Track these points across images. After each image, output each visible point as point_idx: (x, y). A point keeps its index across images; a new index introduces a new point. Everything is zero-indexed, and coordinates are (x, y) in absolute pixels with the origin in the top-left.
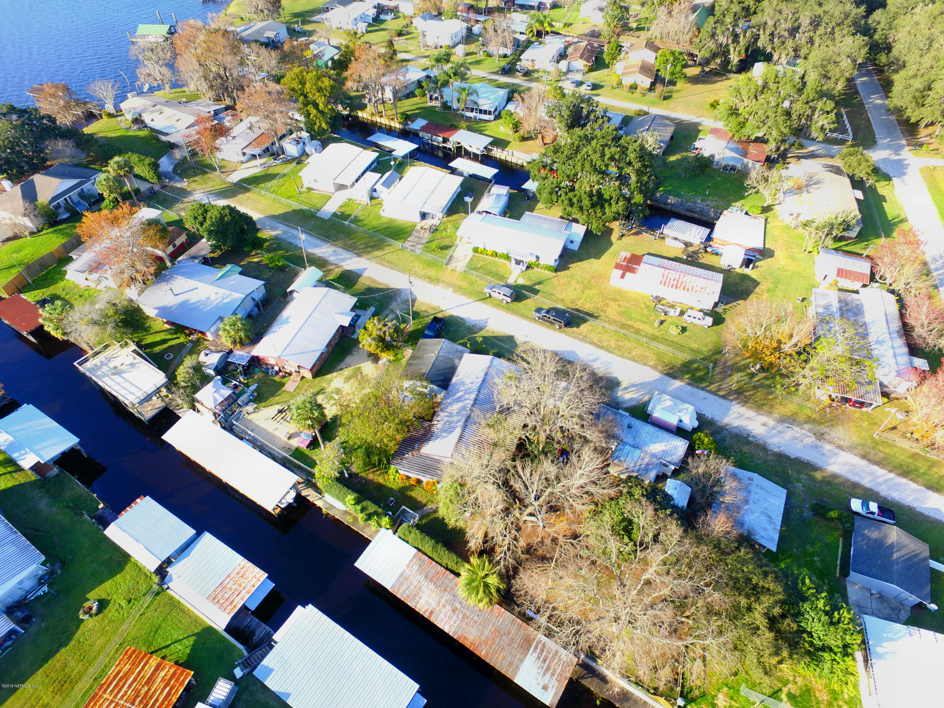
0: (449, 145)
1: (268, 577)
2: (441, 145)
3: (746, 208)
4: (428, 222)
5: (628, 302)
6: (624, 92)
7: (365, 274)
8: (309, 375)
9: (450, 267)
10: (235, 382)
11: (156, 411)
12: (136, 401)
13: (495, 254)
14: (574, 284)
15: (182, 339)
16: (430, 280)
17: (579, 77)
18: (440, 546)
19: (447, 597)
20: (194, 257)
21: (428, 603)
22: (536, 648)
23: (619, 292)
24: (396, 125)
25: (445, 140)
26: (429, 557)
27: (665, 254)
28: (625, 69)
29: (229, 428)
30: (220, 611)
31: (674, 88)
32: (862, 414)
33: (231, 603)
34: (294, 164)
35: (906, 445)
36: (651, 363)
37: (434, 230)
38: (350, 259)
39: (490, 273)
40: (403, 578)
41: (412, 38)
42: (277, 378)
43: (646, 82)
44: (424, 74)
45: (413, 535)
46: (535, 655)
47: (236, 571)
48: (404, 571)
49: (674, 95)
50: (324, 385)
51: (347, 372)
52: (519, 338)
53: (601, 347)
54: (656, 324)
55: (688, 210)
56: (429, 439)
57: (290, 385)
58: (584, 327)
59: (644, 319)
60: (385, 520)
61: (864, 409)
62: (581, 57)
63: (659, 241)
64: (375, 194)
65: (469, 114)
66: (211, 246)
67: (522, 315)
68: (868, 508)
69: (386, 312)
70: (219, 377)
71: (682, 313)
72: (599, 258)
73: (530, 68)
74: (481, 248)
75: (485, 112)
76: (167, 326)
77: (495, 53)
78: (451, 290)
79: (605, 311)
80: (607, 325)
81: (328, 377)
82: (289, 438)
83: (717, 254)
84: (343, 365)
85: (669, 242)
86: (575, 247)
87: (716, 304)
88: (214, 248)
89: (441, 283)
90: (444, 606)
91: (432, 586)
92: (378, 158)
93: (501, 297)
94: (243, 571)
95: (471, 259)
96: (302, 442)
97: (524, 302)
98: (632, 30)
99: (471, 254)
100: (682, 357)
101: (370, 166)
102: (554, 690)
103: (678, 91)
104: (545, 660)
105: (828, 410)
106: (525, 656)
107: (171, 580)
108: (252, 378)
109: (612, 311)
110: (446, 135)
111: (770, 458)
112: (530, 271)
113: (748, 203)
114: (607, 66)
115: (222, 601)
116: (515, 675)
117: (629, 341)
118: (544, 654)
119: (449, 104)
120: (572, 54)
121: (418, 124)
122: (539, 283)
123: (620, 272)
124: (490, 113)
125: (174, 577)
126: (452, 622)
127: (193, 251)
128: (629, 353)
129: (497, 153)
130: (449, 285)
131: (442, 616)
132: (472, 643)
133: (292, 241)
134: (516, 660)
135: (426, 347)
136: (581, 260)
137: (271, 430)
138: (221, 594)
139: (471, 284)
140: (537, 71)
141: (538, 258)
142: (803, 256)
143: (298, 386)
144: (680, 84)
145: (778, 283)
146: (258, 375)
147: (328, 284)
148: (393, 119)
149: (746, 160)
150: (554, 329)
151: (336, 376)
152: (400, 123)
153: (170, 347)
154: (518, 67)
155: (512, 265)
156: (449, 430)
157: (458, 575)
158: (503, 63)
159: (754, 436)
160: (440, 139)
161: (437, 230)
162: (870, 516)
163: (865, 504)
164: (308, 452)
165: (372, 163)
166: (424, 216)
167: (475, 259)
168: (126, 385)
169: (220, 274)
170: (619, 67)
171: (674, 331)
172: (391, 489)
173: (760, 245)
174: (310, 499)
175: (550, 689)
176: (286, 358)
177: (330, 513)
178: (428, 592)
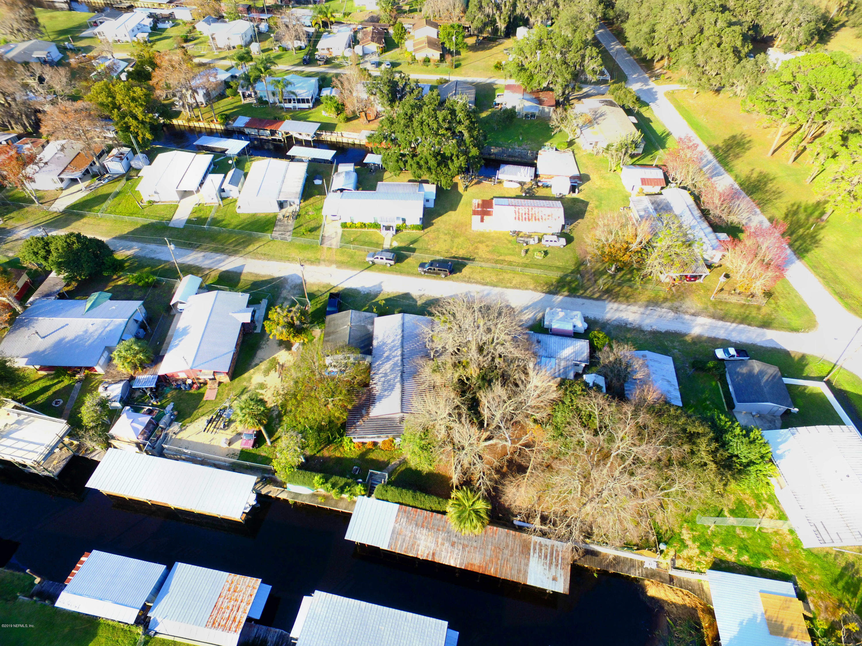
0: (278, 137)
1: (262, 582)
2: (270, 138)
3: (555, 146)
4: (288, 210)
5: (493, 241)
6: (420, 66)
7: (245, 271)
8: (225, 379)
9: (325, 246)
10: (147, 408)
11: (64, 463)
12: (40, 458)
13: (363, 226)
14: (442, 236)
15: (67, 382)
16: (312, 262)
17: (375, 58)
18: (418, 493)
19: (442, 535)
20: (48, 295)
21: (427, 547)
22: (535, 549)
23: (482, 234)
24: (218, 126)
25: (273, 133)
26: (413, 507)
27: (507, 196)
28: (414, 46)
29: (161, 453)
30: (225, 633)
31: (460, 57)
32: (697, 285)
33: (234, 620)
34: (124, 181)
35: (734, 299)
36: (532, 286)
37: (297, 216)
38: (223, 260)
39: (365, 243)
40: (395, 534)
41: (200, 43)
42: (193, 391)
43: (435, 55)
44: (228, 74)
45: (390, 493)
46: (537, 555)
47: (226, 588)
48: (395, 528)
49: (463, 63)
50: (245, 384)
51: (263, 366)
52: (415, 293)
53: (486, 284)
54: (523, 254)
55: (509, 156)
56: (373, 403)
57: (210, 393)
58: (466, 271)
59: (511, 252)
60: (359, 488)
61: (697, 281)
62: (373, 40)
63: (498, 185)
64: (224, 195)
65: (287, 105)
66: (65, 278)
67: (408, 274)
68: (729, 353)
69: (280, 301)
70: (128, 408)
71: (540, 240)
72: (455, 210)
73: (329, 57)
74: (349, 222)
75: (303, 101)
76: (44, 373)
77: (290, 47)
78: (334, 266)
79: (477, 253)
80: (483, 264)
81: (246, 375)
82: (230, 444)
83: (547, 187)
84: (256, 361)
85: (506, 184)
86: (431, 204)
87: (563, 227)
88: (69, 281)
89: (322, 262)
90: (443, 544)
91: (425, 531)
92: (213, 159)
93: (385, 261)
94: (233, 586)
95: (343, 235)
96: (246, 444)
97: (406, 261)
98: (405, 12)
99: (340, 230)
100: (554, 276)
101: (208, 169)
102: (563, 578)
103: (464, 59)
104: (546, 557)
105: (674, 289)
106: (528, 559)
107: (156, 624)
108: (164, 398)
109: (483, 251)
110: (273, 128)
111: (648, 337)
112: (400, 234)
113: (555, 142)
114: (396, 46)
115: (223, 623)
116: (526, 578)
117: (507, 273)
118: (543, 551)
119: (264, 99)
120: (363, 39)
121: (241, 122)
122: (413, 242)
123: (479, 217)
124: (308, 101)
125: (159, 620)
126: (455, 556)
127: (43, 288)
128: (511, 283)
129: (327, 136)
130: (331, 262)
131: (444, 554)
132: (479, 567)
133: (153, 256)
134: (522, 565)
135: (336, 322)
136: (440, 215)
137: (207, 442)
138: (219, 616)
139: (352, 256)
140: (336, 58)
141: (404, 220)
142: (611, 174)
143: (218, 393)
144: (464, 53)
145: (601, 200)
146: (170, 394)
147: (209, 288)
148: (212, 121)
149: (541, 107)
150: (441, 278)
151: (254, 373)
152: (220, 124)
153: (55, 393)
154: (317, 56)
155: (384, 232)
156: (389, 388)
157: (444, 513)
158: (302, 55)
159: (631, 324)
160: (269, 132)
161: (299, 215)
162: (732, 358)
163: (726, 352)
164: (254, 451)
165: (210, 166)
166: (281, 205)
167: (345, 233)
168: (20, 445)
169: (89, 305)
170: (408, 45)
171: (539, 256)
172: (352, 459)
173: (577, 173)
174: (273, 495)
175: (559, 578)
176: (199, 368)
177: (297, 501)
178: (423, 538)
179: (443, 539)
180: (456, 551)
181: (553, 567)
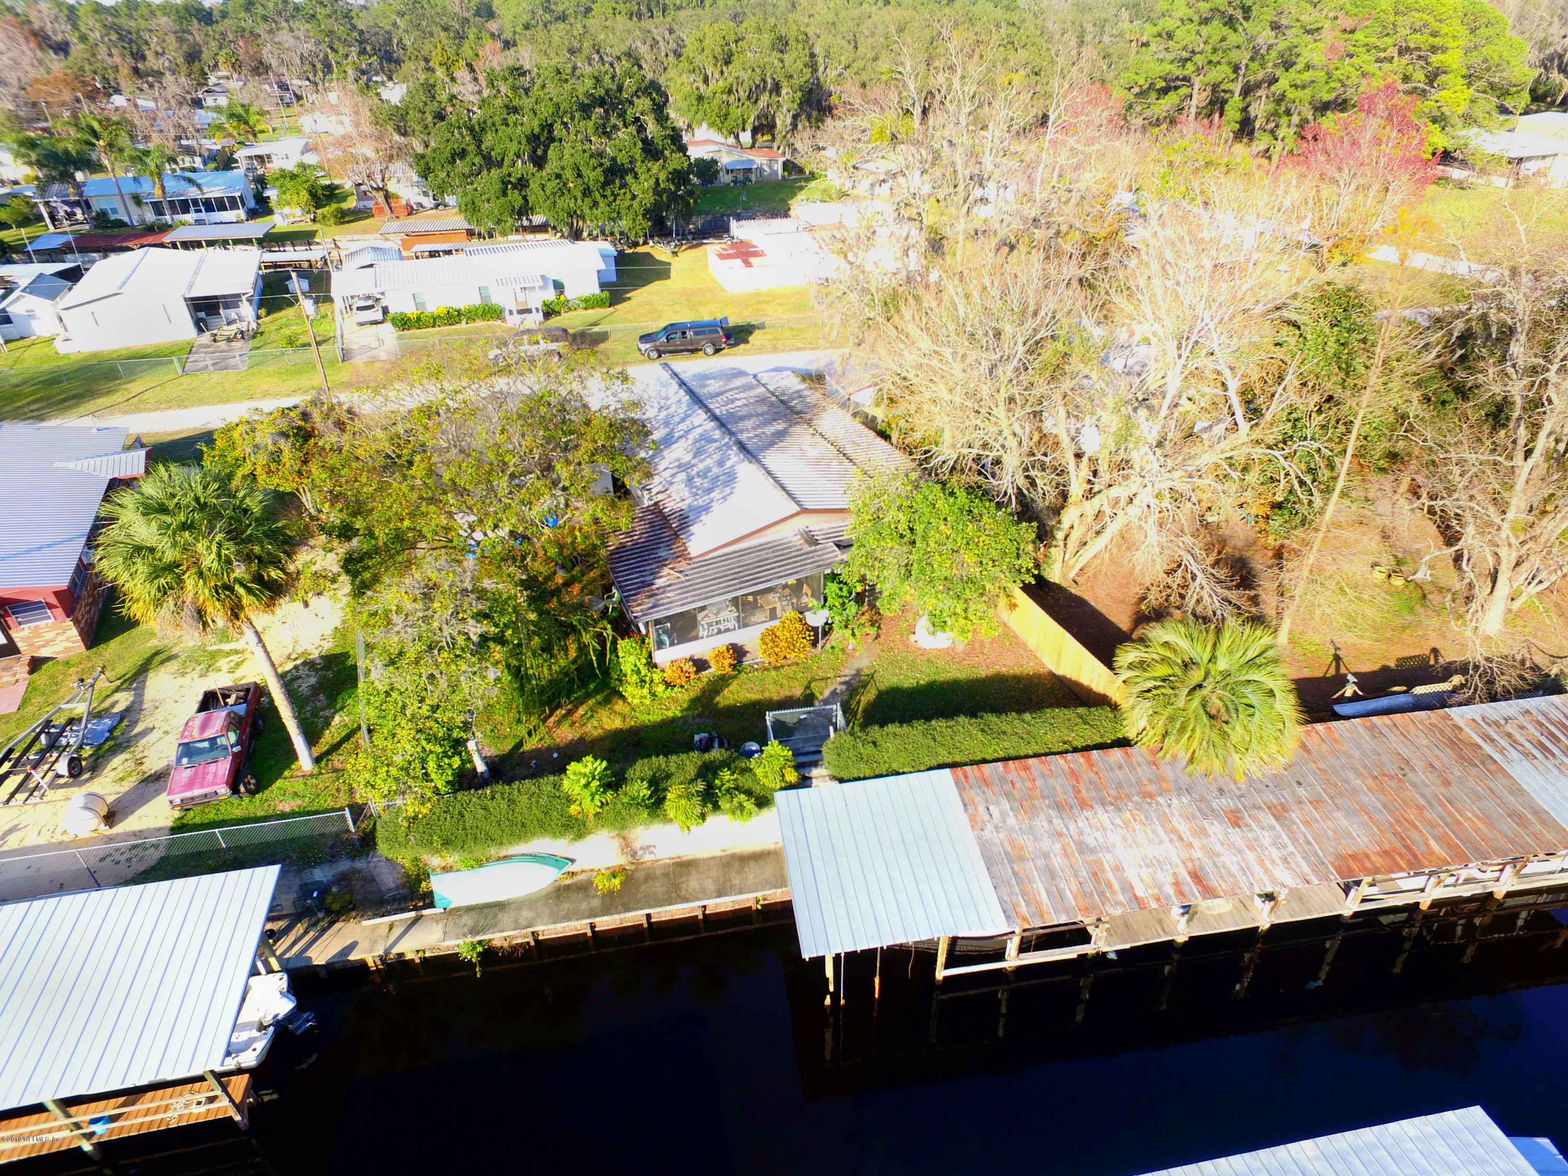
4: (224, 332)
5: (787, 298)
8: (61, 640)
9: (358, 361)
13: (453, 317)
19: (1174, 808)
22: (1491, 741)
23: (757, 295)
26: (1001, 759)
40: (1002, 863)
45: (891, 746)
46: (1513, 754)
48: (984, 843)
58: (757, 339)
65: (180, 218)
72: (666, 278)
74: (414, 314)
75: (220, 204)
82: (111, 818)
90: (1203, 832)
91: (1102, 816)
95: (404, 346)
96: (195, 779)
99: (390, 336)
104: (1544, 749)
106: (1505, 774)
109: (777, 312)
110: (147, 241)
112: (556, 319)
118: (1520, 738)
119: (113, 217)
121: (50, 242)
122: (595, 325)
124: (233, 203)
134: (1508, 797)
136: (637, 287)
141: (559, 287)
143: (31, 690)
149: (758, 162)
150: (710, 355)
155: (513, 319)
156: (718, 484)
157: (1123, 743)
164: (243, 806)
167: (413, 342)
174: (366, 954)
177: (498, 938)
178: (1114, 838)
179: (1188, 817)
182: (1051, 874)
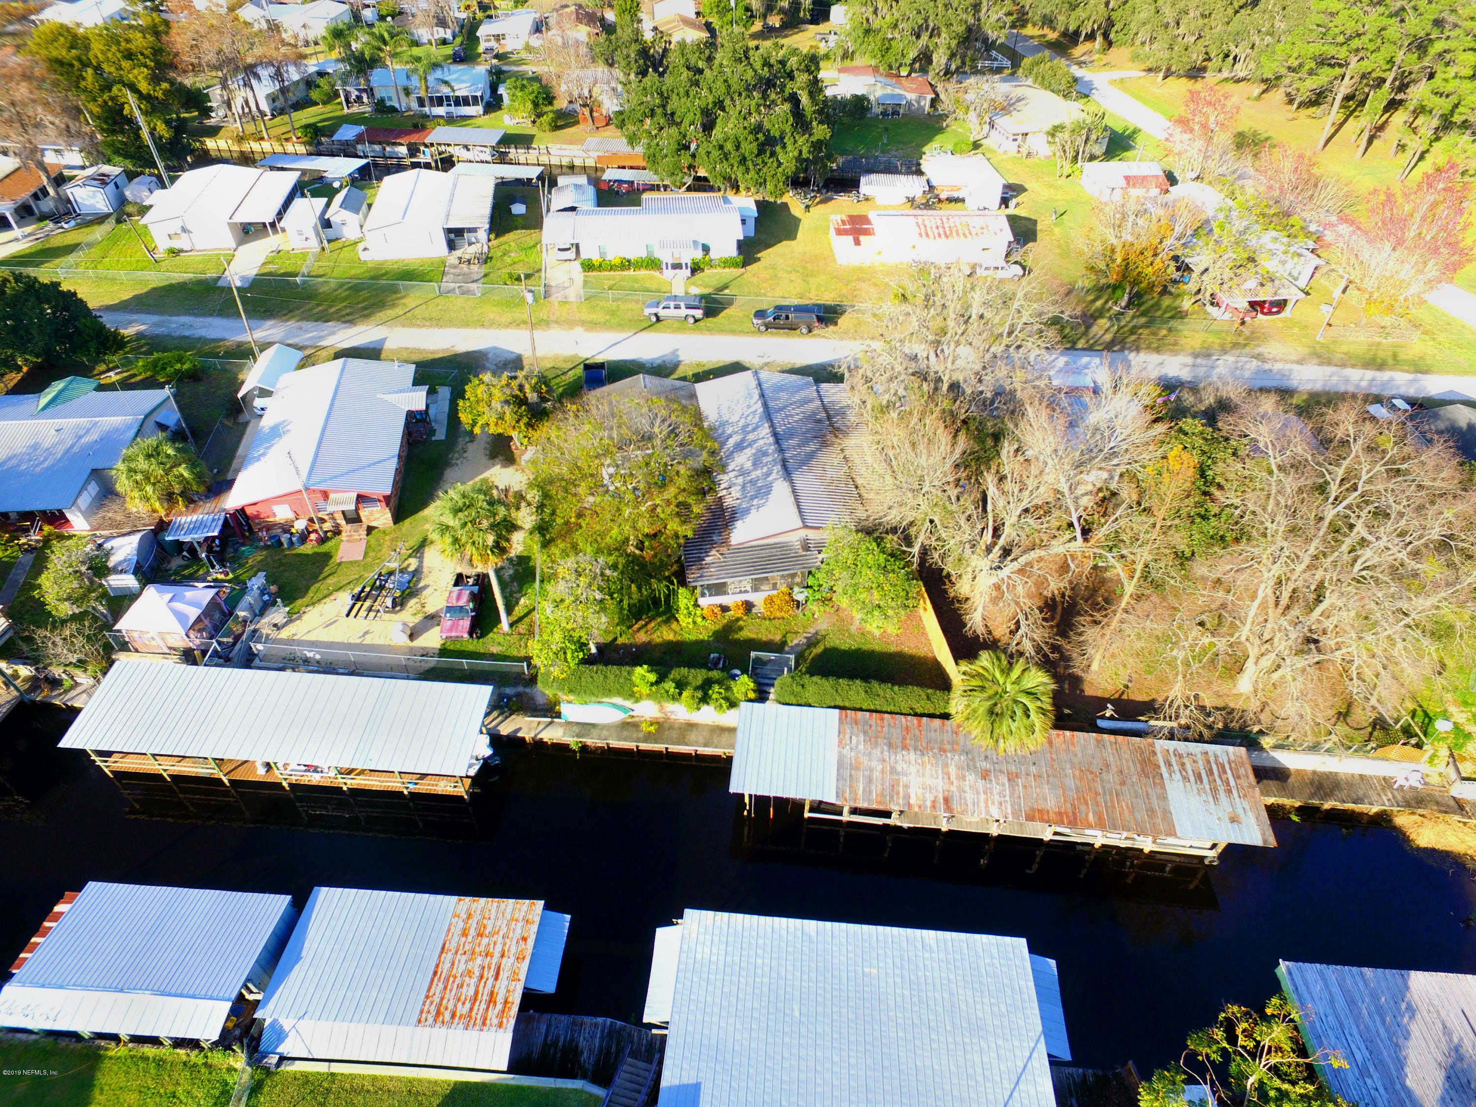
0: (424, 158)
2: (408, 161)
3: (948, 148)
7: (390, 345)
8: (383, 520)
9: (555, 299)
13: (626, 264)
14: (782, 274)
16: (530, 324)
19: (954, 761)
21: (926, 787)
22: (1169, 764)
23: (859, 269)
24: (300, 148)
25: (413, 150)
26: (871, 711)
30: (472, 1035)
33: (492, 1001)
37: (486, 258)
39: (633, 292)
40: (847, 769)
44: (312, 69)
46: (1177, 776)
47: (457, 930)
48: (841, 756)
50: (424, 527)
52: (753, 361)
56: (733, 521)
57: (348, 550)
58: (845, 322)
60: (743, 685)
62: (579, 23)
63: (865, 203)
67: (734, 332)
70: (154, 586)
72: (793, 239)
73: (502, 50)
74: (598, 259)
75: (466, 101)
77: (426, 38)
79: (859, 297)
81: (427, 512)
82: (412, 637)
83: (956, 200)
84: (445, 483)
86: (750, 230)
87: (1011, 246)
89: (554, 325)
90: (964, 778)
91: (912, 756)
93: (684, 312)
94: (473, 923)
95: (586, 283)
97: (725, 313)
99: (580, 275)
101: (293, 191)
102: (1250, 815)
106: (1163, 787)
107: (280, 1035)
112: (699, 276)
115: (463, 1010)
116: (1171, 825)
119: (388, 104)
120: (559, 22)
121: (348, 133)
122: (727, 287)
123: (850, 239)
124: (475, 101)
126: (996, 797)
129: (519, 156)
130: (571, 323)
131: (970, 797)
132: (1059, 814)
133: (187, 333)
134: (1154, 800)
136: (768, 246)
137: (354, 640)
138: (450, 995)
139: (613, 313)
140: (515, 52)
141: (706, 249)
142: (1062, 182)
143: (368, 548)
146: (255, 556)
148: (287, 140)
149: (908, 96)
150: (803, 335)
152: (304, 143)
154: (479, 49)
156: (758, 493)
157: (946, 716)
158: (449, 49)
160: (403, 150)
161: (489, 258)
164: (474, 645)
165: (295, 186)
167: (591, 280)
169: (44, 401)
172: (699, 643)
173: (1003, 182)
174: (527, 734)
175: (1243, 817)
176: (323, 487)
177: (589, 742)
178: (913, 769)
179: (958, 768)
180: (996, 789)
181: (1222, 795)
182: (870, 780)
